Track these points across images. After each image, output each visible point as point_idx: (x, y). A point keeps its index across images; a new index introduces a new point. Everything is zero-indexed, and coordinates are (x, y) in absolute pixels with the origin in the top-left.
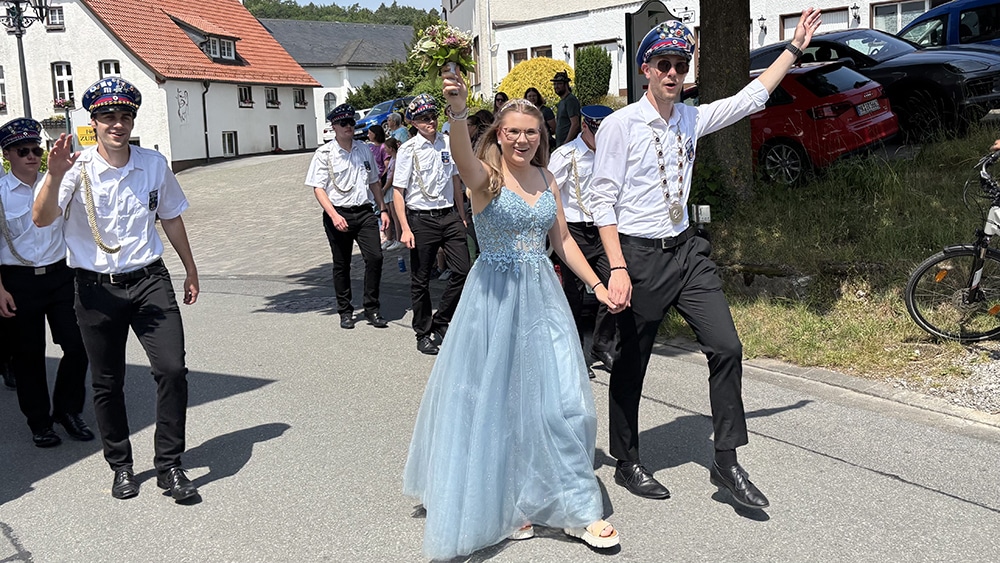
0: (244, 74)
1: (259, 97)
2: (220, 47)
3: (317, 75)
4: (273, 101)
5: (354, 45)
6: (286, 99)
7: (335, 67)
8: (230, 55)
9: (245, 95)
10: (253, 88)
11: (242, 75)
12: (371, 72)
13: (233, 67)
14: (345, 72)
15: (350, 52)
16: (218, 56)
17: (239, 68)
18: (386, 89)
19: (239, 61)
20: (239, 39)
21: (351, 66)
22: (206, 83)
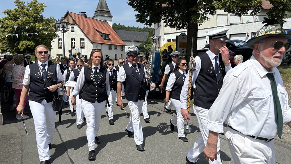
0: (110, 42)
1: (113, 47)
2: (106, 36)
3: (126, 43)
4: (116, 49)
5: (135, 37)
6: (119, 48)
7: (131, 41)
8: (107, 38)
9: (110, 47)
10: (112, 45)
11: (109, 42)
12: (139, 43)
13: (108, 41)
14: (133, 43)
15: (135, 38)
16: (105, 38)
17: (109, 41)
18: (141, 47)
19: (109, 39)
20: (110, 35)
21: (134, 41)
22: (102, 44)
